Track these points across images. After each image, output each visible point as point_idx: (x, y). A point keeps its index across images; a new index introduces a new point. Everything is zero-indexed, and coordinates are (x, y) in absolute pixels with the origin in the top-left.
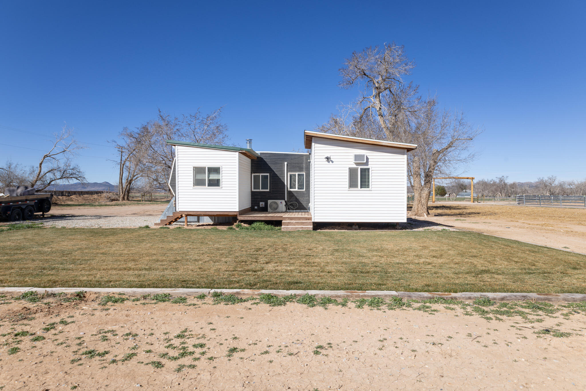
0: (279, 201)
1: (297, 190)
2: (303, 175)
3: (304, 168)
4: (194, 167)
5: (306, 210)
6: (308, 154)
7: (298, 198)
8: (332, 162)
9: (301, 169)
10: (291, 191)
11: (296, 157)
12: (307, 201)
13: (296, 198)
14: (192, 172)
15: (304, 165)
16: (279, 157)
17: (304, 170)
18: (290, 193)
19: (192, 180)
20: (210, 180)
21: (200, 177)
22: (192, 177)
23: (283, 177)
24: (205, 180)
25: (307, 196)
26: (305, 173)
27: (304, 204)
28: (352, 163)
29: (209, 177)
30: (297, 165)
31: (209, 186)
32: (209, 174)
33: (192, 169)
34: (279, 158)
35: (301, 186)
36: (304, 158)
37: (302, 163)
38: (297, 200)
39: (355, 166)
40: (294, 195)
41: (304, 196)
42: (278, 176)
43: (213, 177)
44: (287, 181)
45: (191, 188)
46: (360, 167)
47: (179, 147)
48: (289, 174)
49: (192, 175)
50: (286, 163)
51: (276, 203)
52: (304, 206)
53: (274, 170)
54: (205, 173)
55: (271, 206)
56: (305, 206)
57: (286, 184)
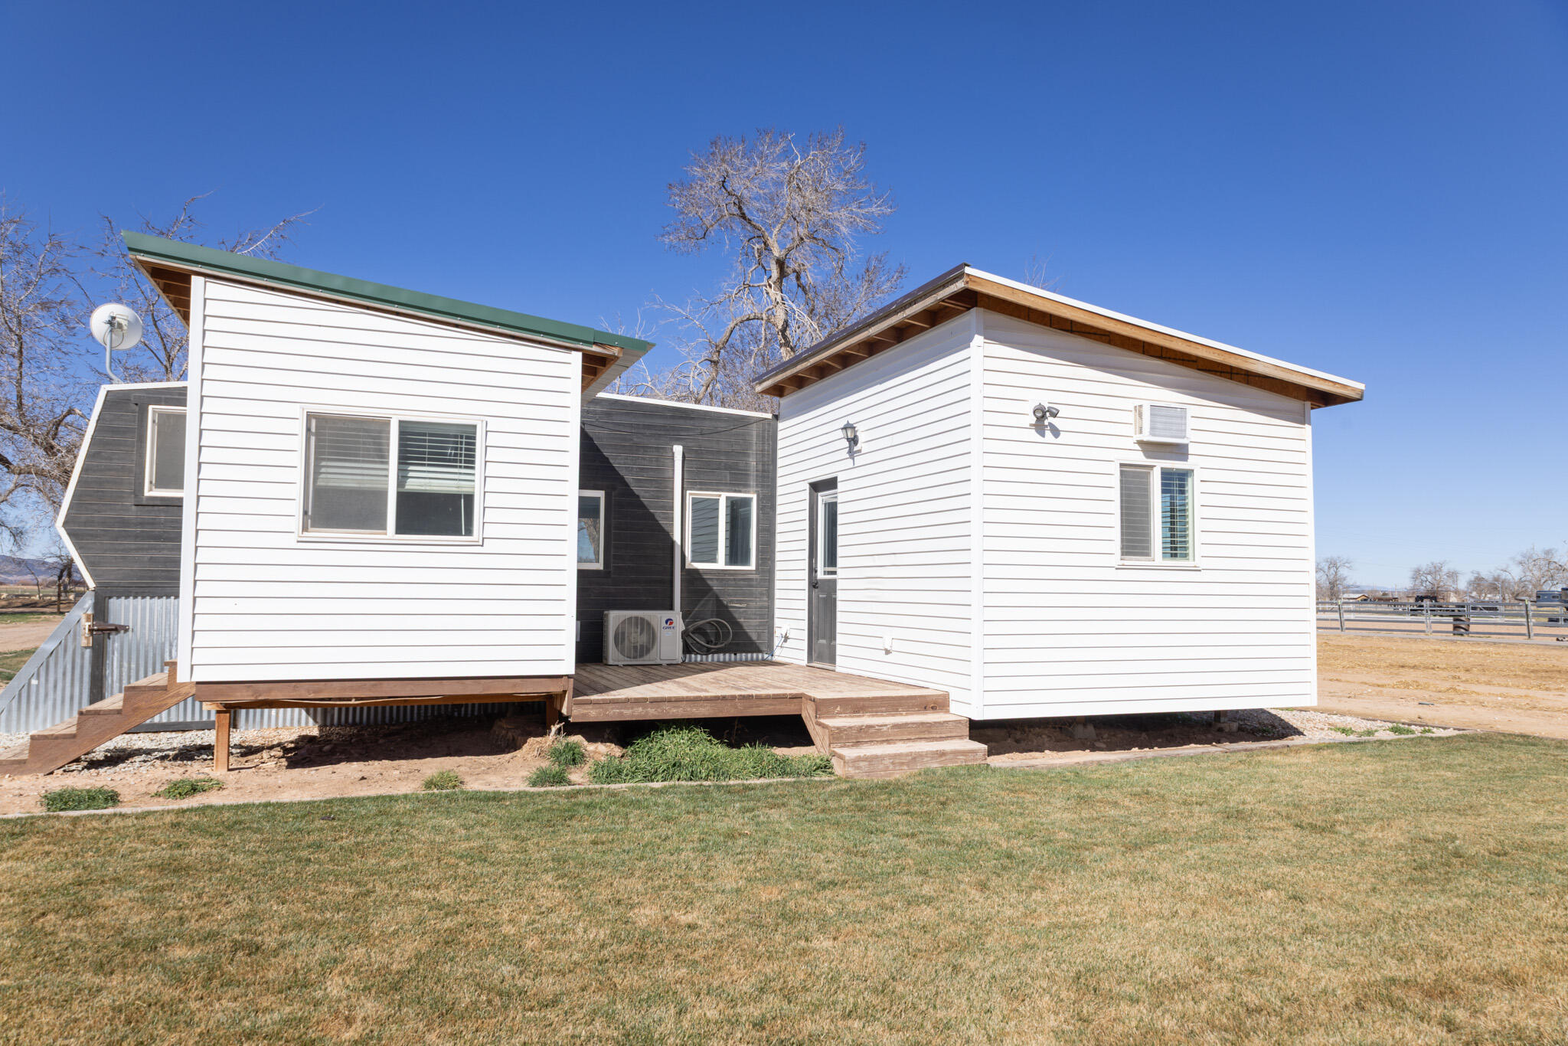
0: (657, 617)
1: (721, 564)
2: (746, 502)
3: (753, 473)
4: (310, 416)
5: (759, 651)
6: (769, 416)
7: (725, 600)
8: (1056, 432)
9: (738, 480)
10: (696, 571)
11: (722, 425)
12: (762, 616)
13: (719, 603)
14: (299, 443)
15: (753, 463)
16: (648, 421)
17: (753, 483)
18: (693, 578)
19: (297, 491)
20: (406, 499)
21: (345, 475)
22: (298, 476)
23: (663, 507)
24: (383, 494)
25: (762, 594)
26: (754, 497)
27: (751, 626)
28: (1130, 443)
29: (402, 479)
30: (723, 459)
31: (401, 529)
32: (404, 459)
33: (300, 427)
34: (649, 427)
35: (738, 552)
36: (754, 430)
37: (745, 454)
38: (722, 610)
39: (1139, 458)
40: (709, 589)
41: (751, 594)
42: (642, 506)
43: (429, 480)
44: (681, 529)
45: (291, 541)
46: (1160, 464)
47: (216, 289)
48: (690, 495)
49: (298, 459)
50: (678, 450)
51: (646, 626)
52: (750, 639)
53: (629, 478)
54: (382, 456)
55: (619, 638)
56: (754, 637)
57: (677, 538)
